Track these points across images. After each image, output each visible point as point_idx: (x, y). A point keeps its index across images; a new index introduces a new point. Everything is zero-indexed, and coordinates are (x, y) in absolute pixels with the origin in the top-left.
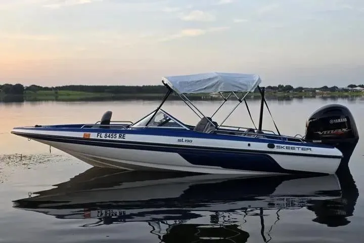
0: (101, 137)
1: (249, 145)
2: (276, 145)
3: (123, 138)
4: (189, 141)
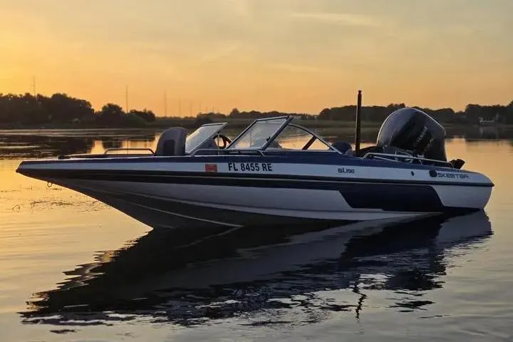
0: (235, 170)
3: (270, 170)
4: (351, 171)
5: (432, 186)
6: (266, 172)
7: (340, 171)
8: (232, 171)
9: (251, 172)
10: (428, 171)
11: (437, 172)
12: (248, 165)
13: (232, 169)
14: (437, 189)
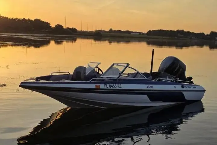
3: (120, 87)
4: (152, 87)
5: (183, 92)
6: (119, 88)
7: (148, 87)
8: (106, 88)
9: (113, 88)
10: (181, 86)
11: (184, 86)
12: (112, 85)
13: (106, 87)
14: (184, 93)
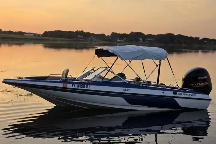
0: (74, 87)
1: (163, 93)
2: (177, 92)
4: (130, 90)
5: (174, 98)
6: (87, 89)
7: (124, 90)
9: (81, 88)
10: (172, 92)
12: (80, 85)
14: (177, 100)
